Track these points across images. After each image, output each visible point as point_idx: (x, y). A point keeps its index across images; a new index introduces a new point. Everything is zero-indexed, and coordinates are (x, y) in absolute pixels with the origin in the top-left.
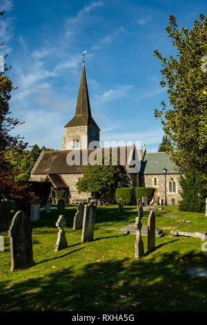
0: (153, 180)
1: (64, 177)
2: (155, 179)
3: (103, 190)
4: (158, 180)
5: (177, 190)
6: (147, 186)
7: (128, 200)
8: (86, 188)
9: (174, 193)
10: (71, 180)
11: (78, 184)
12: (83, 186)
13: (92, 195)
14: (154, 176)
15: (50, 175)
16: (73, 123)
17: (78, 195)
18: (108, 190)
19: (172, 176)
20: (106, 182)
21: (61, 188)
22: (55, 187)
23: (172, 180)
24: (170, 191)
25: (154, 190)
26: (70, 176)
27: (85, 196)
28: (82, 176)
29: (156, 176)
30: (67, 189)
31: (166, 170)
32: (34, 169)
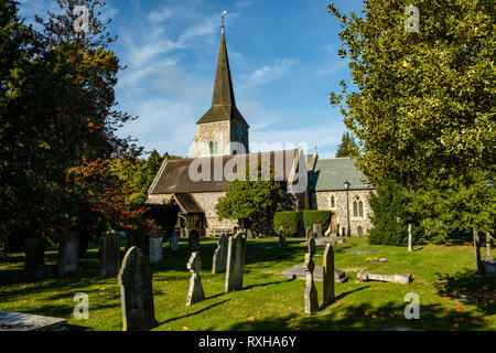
0: (329, 199)
1: (197, 197)
2: (333, 198)
3: (255, 216)
4: (336, 199)
5: (365, 213)
6: (320, 208)
7: (293, 230)
8: (230, 213)
9: (361, 218)
10: (208, 202)
11: (217, 207)
12: (225, 210)
13: (240, 223)
14: (331, 193)
15: (176, 194)
16: (208, 118)
17: (218, 223)
18: (263, 215)
19: (357, 193)
20: (260, 204)
21: (193, 214)
22: (185, 212)
23: (358, 198)
24: (355, 214)
25: (331, 214)
26: (206, 195)
27: (229, 224)
28: (224, 195)
29: (334, 194)
30: (202, 216)
31: (349, 184)
32: (153, 186)
